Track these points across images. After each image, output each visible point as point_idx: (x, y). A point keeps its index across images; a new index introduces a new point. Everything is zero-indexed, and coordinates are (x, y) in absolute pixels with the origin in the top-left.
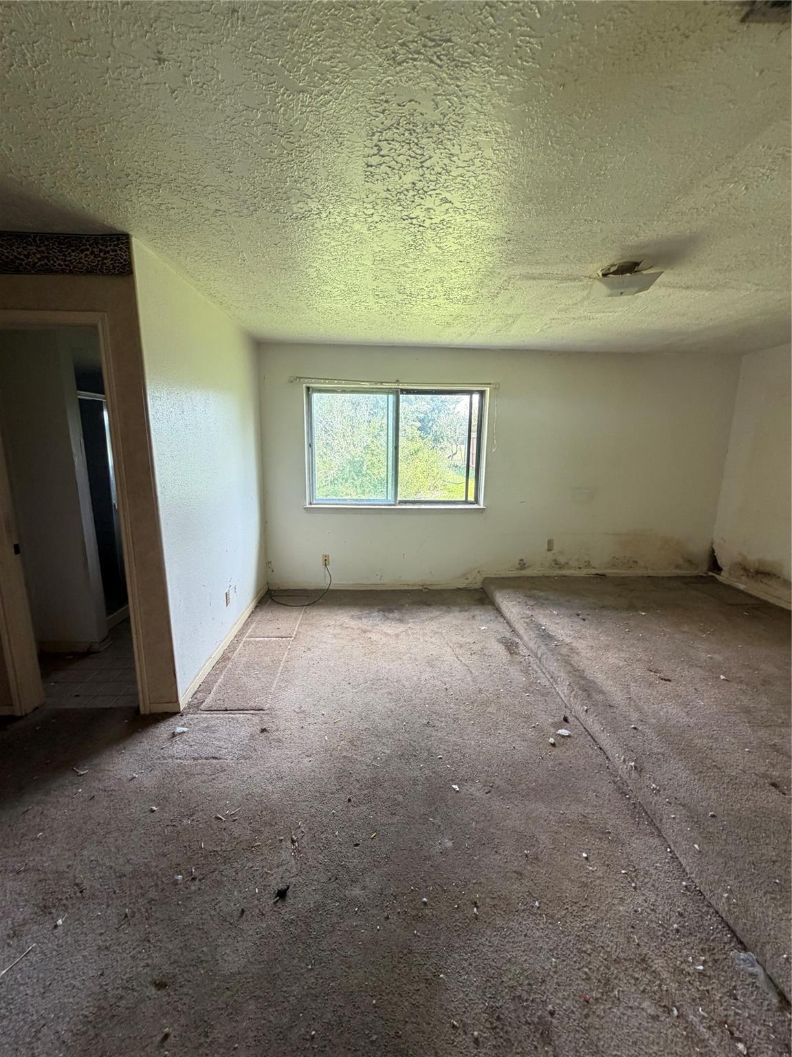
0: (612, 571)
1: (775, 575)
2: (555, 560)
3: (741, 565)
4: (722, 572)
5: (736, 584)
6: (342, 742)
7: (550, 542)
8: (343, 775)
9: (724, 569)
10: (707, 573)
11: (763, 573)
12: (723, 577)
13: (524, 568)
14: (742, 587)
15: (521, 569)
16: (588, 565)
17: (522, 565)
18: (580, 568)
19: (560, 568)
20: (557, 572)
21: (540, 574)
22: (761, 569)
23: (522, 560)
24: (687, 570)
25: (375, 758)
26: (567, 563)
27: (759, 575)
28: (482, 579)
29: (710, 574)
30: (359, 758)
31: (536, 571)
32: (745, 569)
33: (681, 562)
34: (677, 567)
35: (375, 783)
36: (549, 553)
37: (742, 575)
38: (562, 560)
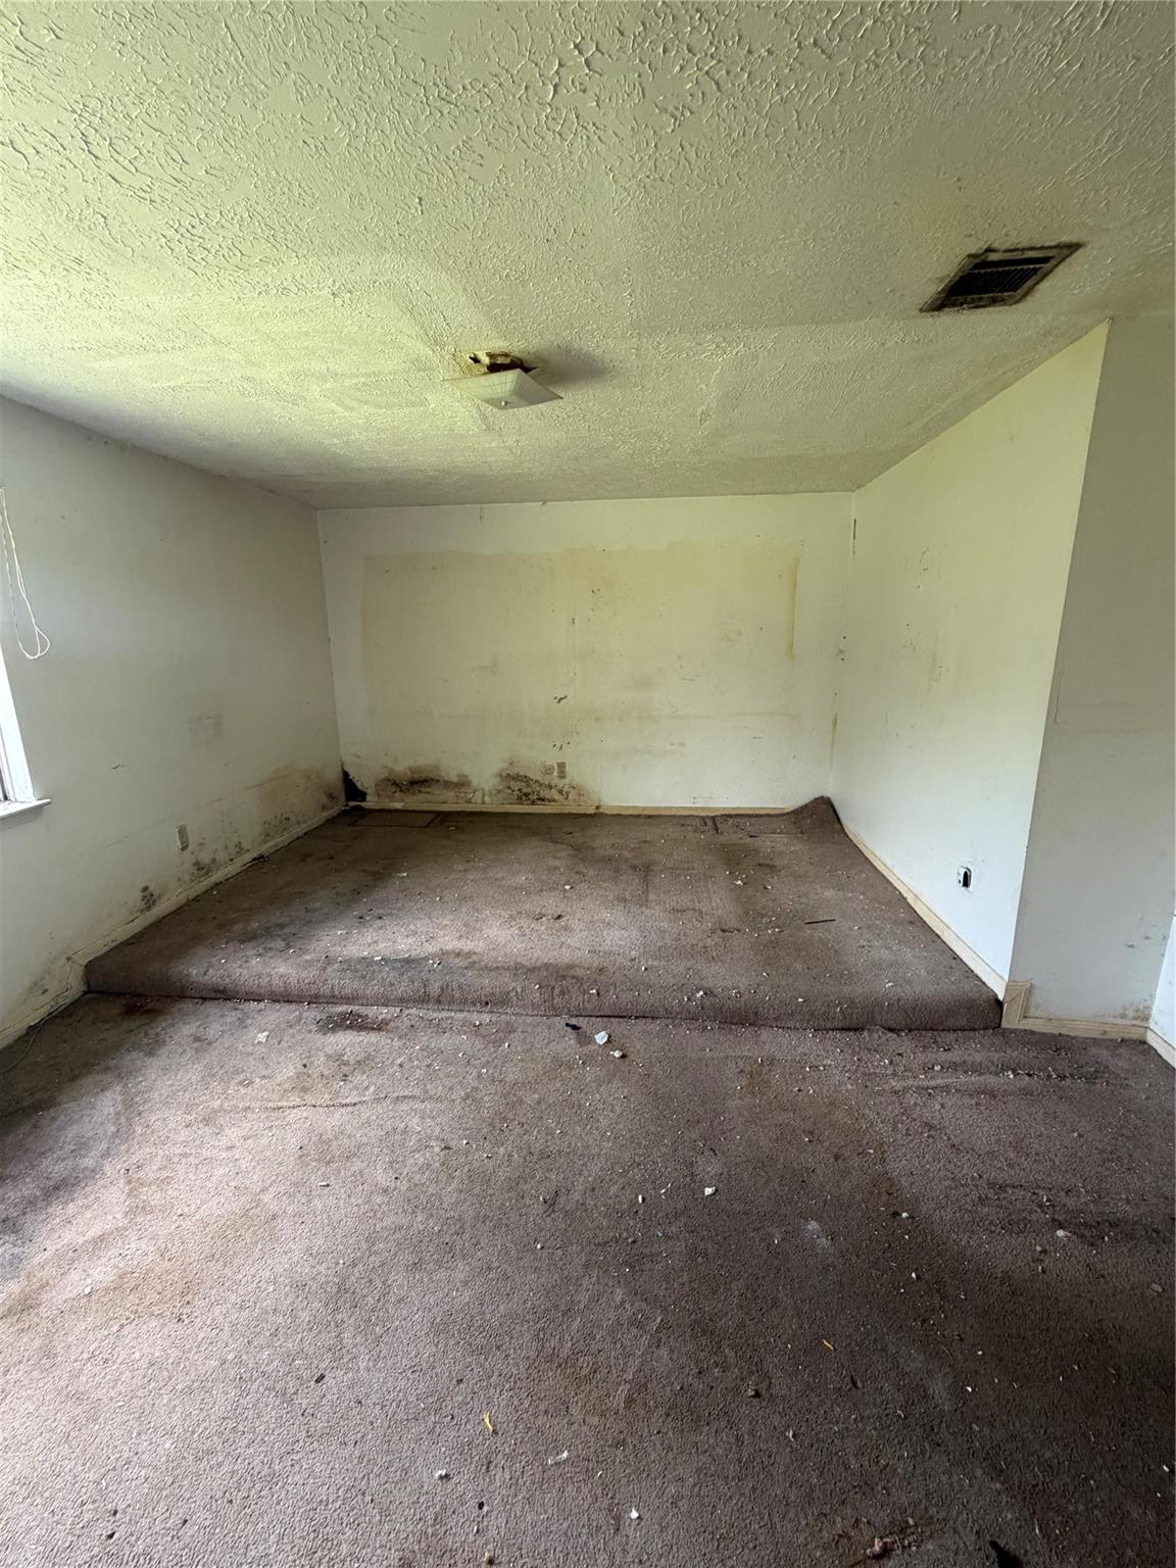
0: (269, 844)
1: (432, 780)
2: (197, 863)
3: (389, 780)
4: (368, 797)
5: (391, 804)
6: (574, 1410)
7: (182, 833)
8: (687, 1412)
9: (368, 791)
10: (347, 805)
11: (419, 782)
12: (371, 802)
13: (154, 902)
14: (398, 806)
15: (149, 908)
16: (240, 849)
17: (149, 899)
18: (232, 860)
19: (206, 874)
20: (205, 883)
21: (182, 899)
22: (416, 776)
23: (145, 889)
24: (332, 808)
25: (639, 1325)
26: (214, 860)
27: (415, 786)
28: (80, 971)
29: (353, 804)
30: (634, 1365)
31: (174, 899)
32: (395, 784)
33: (325, 800)
34: (324, 808)
35: (704, 1329)
36: (185, 852)
37: (395, 792)
38: (205, 857)
